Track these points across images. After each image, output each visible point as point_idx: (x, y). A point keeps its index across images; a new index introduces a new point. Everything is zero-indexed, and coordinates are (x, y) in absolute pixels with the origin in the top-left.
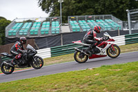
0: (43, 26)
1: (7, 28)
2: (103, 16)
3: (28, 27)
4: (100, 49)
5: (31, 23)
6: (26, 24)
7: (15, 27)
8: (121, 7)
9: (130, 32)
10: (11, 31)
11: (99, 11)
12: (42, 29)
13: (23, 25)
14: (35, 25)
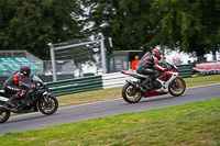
2: (12, 52)
8: (40, 38)
9: (55, 78)
11: (6, 43)
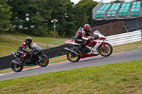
0: (133, 7)
1: (94, 10)
3: (116, 8)
4: (90, 48)
5: (119, 4)
6: (115, 4)
7: (102, 8)
10: (98, 12)
12: (132, 10)
13: (111, 6)
14: (124, 5)
